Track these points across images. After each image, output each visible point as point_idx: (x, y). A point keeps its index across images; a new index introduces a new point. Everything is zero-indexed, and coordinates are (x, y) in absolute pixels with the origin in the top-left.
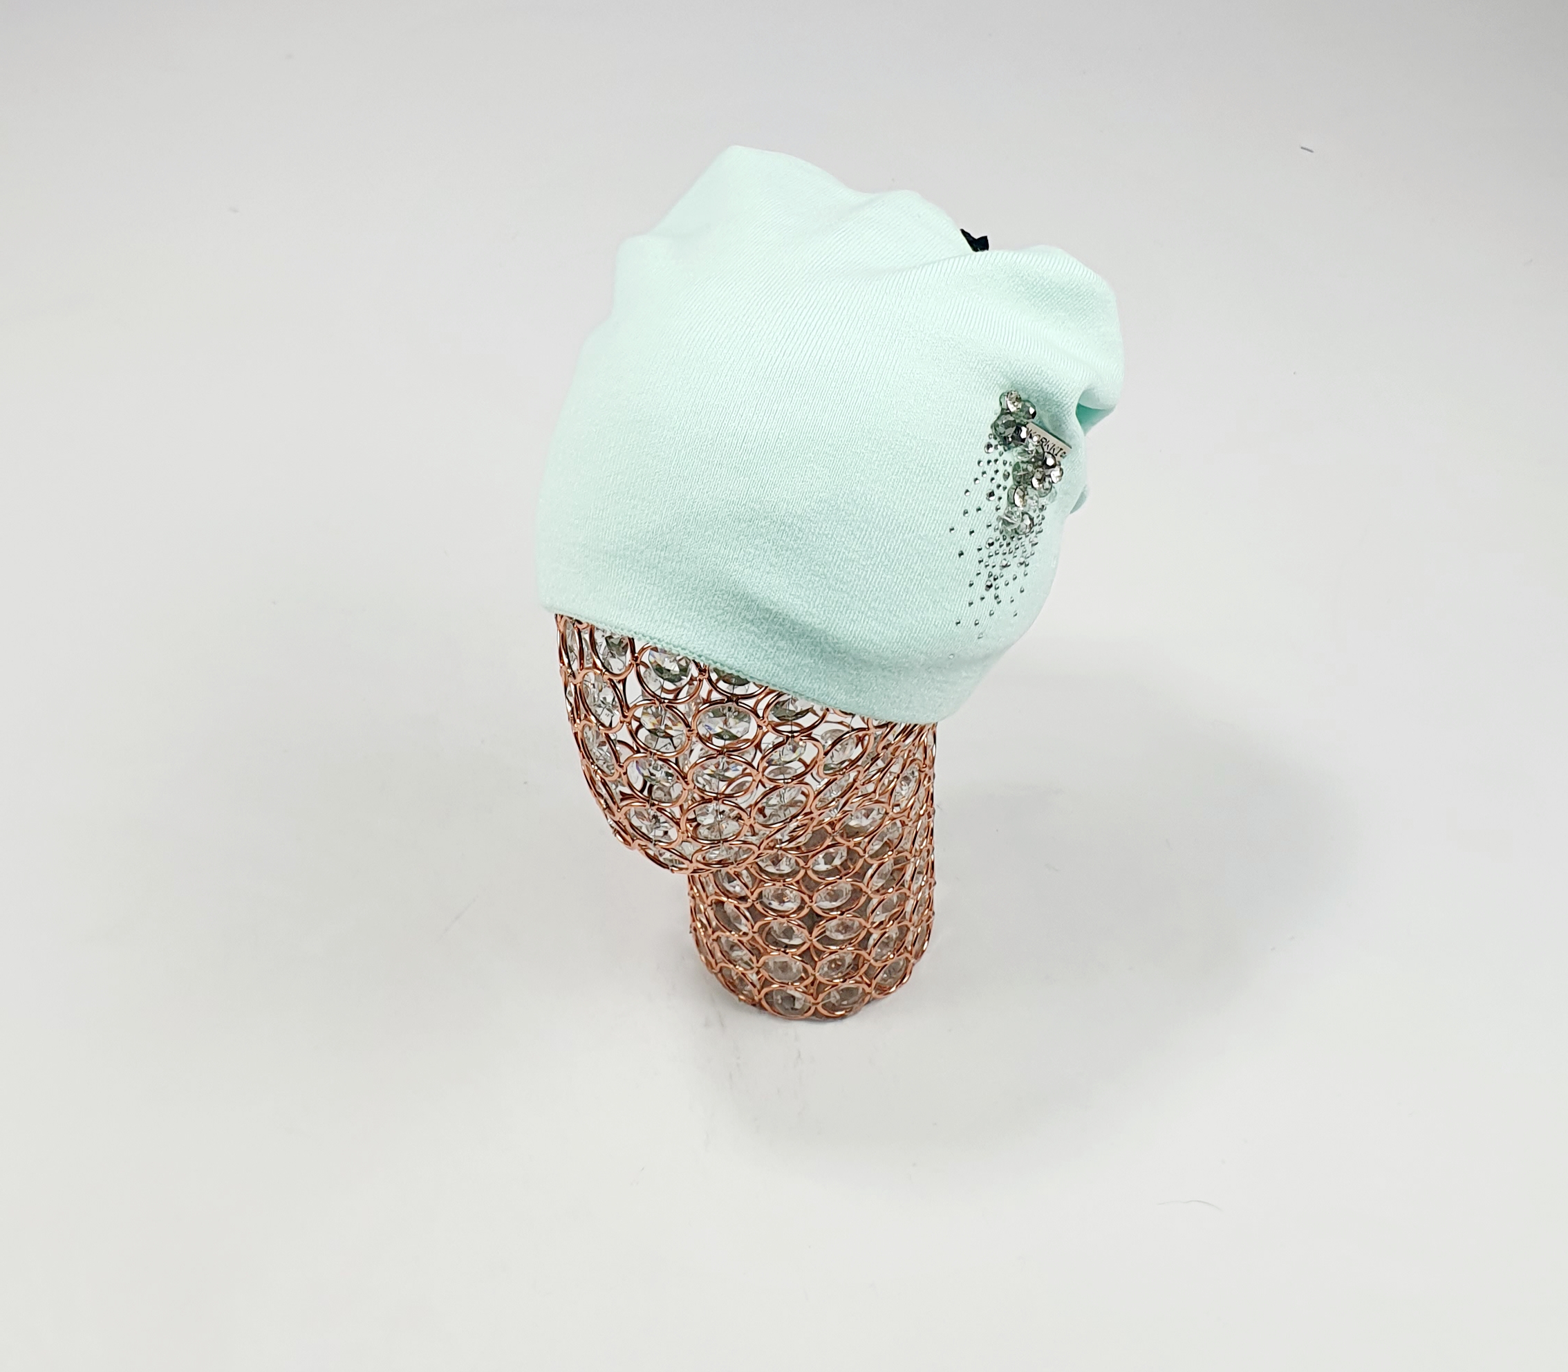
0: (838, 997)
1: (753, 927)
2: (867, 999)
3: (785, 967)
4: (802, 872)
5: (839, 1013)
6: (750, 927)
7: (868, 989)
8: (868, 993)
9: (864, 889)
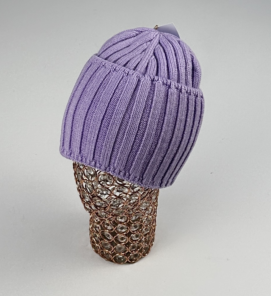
0: (133, 257)
1: (113, 238)
2: (140, 257)
3: (120, 248)
4: (128, 221)
5: (133, 261)
6: (112, 237)
7: (141, 254)
8: (141, 255)
9: (143, 225)
